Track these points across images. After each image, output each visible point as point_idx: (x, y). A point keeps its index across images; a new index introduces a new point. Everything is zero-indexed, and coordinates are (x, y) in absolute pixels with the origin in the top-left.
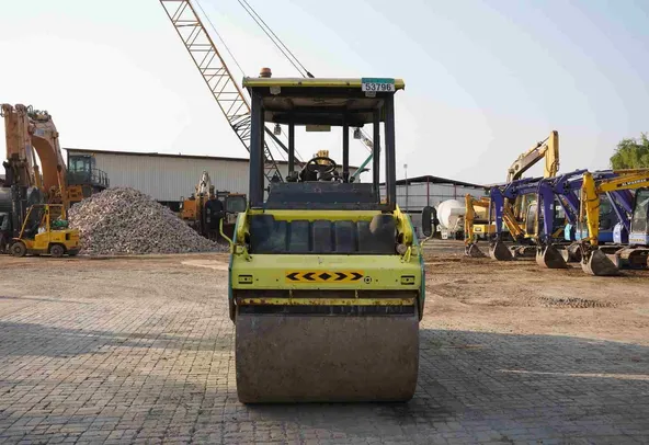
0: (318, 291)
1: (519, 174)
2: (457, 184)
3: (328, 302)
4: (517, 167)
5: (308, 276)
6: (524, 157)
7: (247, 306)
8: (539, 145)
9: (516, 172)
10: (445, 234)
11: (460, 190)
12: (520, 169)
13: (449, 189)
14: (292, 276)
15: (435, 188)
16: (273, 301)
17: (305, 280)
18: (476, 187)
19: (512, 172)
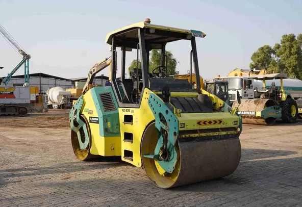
0: (208, 129)
1: (95, 74)
2: (56, 78)
3: (211, 134)
4: (94, 70)
5: (204, 123)
6: (98, 66)
7: (183, 138)
8: (107, 60)
9: (93, 73)
10: (55, 106)
11: (58, 82)
12: (95, 72)
13: (52, 81)
14: (199, 123)
15: (44, 80)
16: (193, 135)
17: (203, 124)
18: (67, 80)
19: (91, 73)
